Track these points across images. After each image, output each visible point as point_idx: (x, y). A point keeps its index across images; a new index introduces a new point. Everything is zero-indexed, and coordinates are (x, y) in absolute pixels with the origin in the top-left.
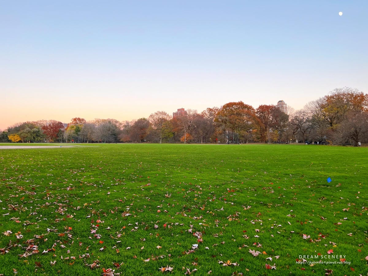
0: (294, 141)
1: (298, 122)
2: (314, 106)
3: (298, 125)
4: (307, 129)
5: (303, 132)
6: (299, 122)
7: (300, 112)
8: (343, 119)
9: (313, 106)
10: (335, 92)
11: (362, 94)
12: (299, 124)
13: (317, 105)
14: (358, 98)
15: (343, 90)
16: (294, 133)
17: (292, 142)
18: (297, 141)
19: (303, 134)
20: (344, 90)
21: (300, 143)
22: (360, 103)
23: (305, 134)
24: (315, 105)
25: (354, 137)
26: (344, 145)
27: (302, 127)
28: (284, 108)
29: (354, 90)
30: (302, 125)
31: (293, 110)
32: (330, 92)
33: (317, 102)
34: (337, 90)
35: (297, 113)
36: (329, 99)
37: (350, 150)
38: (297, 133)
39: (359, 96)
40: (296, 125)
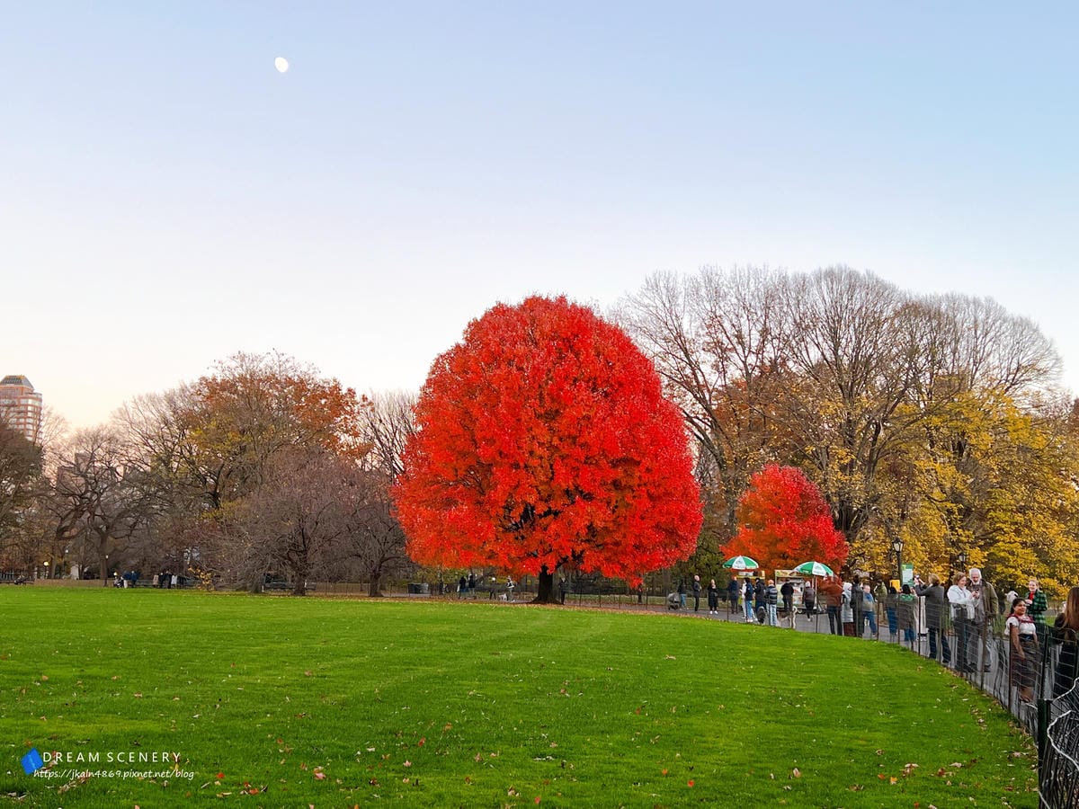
0: (60, 571)
1: (81, 481)
2: (153, 415)
3: (82, 496)
4: (121, 515)
5: (104, 529)
6: (87, 483)
7: (95, 439)
8: (259, 480)
9: (150, 417)
10: (234, 364)
11: (337, 388)
12: (87, 491)
13: (169, 414)
14: (323, 401)
15: (263, 363)
16: (61, 531)
17: (49, 577)
18: (75, 572)
19: (103, 538)
20: (270, 364)
21: (85, 578)
22: (329, 420)
23: (110, 539)
24: (158, 411)
25: (295, 558)
26: (257, 591)
27: (98, 505)
28: (26, 412)
29: (304, 369)
30: (98, 499)
31: (61, 426)
32: (217, 364)
33: (171, 401)
34: (243, 360)
35: (79, 441)
36: (215, 389)
37: (276, 608)
38: (74, 532)
39: (324, 395)
40: (73, 495)
